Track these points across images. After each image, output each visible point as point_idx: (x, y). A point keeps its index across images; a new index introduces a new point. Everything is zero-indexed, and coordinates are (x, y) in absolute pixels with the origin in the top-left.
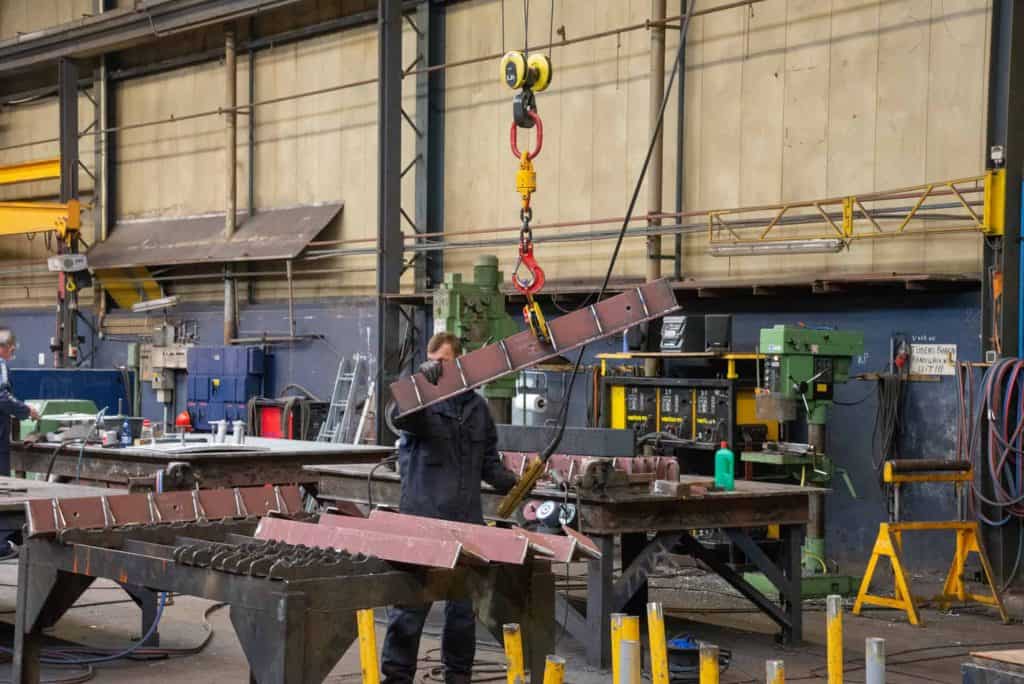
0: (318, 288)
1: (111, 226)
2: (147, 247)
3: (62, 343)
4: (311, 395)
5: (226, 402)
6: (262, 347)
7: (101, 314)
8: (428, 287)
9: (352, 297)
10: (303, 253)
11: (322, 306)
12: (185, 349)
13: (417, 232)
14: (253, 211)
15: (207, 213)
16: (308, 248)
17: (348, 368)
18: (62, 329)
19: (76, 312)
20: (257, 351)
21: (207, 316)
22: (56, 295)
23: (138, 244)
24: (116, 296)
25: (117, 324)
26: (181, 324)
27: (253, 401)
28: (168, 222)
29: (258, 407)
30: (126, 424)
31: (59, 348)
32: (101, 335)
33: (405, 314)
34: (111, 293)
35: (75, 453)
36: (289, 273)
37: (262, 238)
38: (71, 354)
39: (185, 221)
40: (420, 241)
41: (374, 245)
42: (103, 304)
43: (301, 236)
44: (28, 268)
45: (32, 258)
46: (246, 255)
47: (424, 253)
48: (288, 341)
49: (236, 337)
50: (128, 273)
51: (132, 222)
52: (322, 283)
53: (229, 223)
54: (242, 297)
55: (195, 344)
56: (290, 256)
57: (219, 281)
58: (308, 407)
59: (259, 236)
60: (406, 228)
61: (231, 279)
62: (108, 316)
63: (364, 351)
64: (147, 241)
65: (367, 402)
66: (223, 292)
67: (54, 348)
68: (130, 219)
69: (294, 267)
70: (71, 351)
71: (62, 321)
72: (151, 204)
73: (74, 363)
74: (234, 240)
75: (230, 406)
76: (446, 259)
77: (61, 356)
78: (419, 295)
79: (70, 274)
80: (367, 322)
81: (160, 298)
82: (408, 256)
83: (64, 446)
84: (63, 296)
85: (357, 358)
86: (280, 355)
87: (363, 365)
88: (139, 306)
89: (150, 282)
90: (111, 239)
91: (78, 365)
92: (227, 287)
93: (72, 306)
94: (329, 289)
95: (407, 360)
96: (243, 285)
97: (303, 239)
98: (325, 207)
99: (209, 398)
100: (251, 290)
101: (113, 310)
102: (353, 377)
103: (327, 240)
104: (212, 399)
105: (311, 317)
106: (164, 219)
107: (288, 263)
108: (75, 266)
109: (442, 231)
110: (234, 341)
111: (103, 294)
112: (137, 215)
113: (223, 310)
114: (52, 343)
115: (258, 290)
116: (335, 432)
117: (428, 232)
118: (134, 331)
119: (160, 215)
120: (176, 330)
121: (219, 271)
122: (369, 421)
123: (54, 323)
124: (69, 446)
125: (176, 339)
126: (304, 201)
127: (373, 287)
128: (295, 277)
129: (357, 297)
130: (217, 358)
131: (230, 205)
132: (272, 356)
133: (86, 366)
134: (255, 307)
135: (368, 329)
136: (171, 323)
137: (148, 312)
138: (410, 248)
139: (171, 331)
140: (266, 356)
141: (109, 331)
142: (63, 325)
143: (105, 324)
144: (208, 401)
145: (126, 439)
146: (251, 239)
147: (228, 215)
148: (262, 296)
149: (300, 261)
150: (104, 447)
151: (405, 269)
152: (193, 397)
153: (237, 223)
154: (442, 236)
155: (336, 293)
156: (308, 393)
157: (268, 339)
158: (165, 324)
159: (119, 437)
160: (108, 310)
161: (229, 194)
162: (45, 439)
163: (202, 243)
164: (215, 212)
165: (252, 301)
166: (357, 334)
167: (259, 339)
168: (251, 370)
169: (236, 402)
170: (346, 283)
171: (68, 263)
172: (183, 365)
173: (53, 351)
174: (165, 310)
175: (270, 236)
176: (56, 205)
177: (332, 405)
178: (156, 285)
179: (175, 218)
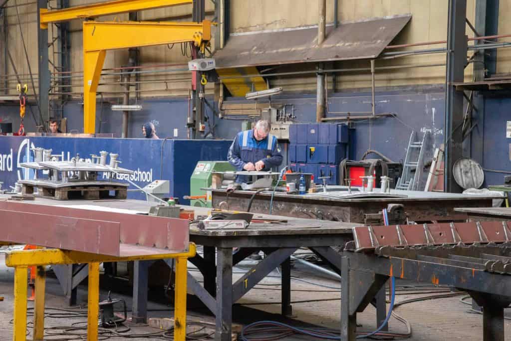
0: (390, 80)
1: (227, 37)
2: (257, 53)
3: (195, 121)
4: (387, 159)
5: (320, 163)
6: (347, 123)
7: (220, 101)
8: (486, 77)
9: (418, 85)
10: (382, 55)
11: (393, 93)
12: (287, 125)
13: (477, 35)
14: (337, 24)
15: (300, 27)
16: (386, 50)
17: (417, 138)
18: (195, 112)
19: (204, 100)
20: (344, 127)
21: (301, 102)
22: (190, 87)
23: (250, 50)
24: (231, 88)
25: (232, 108)
26: (282, 107)
27: (343, 163)
28: (270, 34)
29: (347, 166)
30: (302, 178)
31: (192, 125)
32: (220, 116)
33: (467, 98)
34: (227, 86)
35: (268, 198)
36: (372, 70)
37: (347, 44)
38: (201, 129)
39: (283, 33)
40: (479, 42)
41: (444, 46)
42: (221, 94)
43: (379, 41)
44: (163, 69)
45: (166, 62)
46: (337, 57)
47: (482, 52)
48: (368, 119)
49: (325, 116)
50: (242, 71)
51: (242, 34)
52: (392, 76)
53: (320, 33)
54: (329, 87)
55: (293, 121)
56: (373, 56)
57: (314, 76)
58: (387, 167)
59: (345, 43)
60: (469, 33)
61: (322, 74)
62: (224, 102)
63: (430, 125)
64: (255, 48)
65: (434, 163)
66: (316, 83)
67: (189, 125)
68: (240, 32)
69: (376, 65)
70: (201, 127)
71: (194, 106)
72: (256, 21)
73: (203, 136)
74: (325, 46)
75: (323, 166)
76: (499, 55)
77: (194, 130)
78: (477, 83)
79: (204, 72)
80: (433, 104)
81: (267, 89)
82: (470, 53)
83: (258, 193)
84: (195, 89)
85: (424, 130)
86: (360, 129)
87: (429, 137)
88: (251, 95)
89: (258, 78)
90: (228, 46)
91: (205, 137)
92: (319, 80)
93: (201, 95)
94: (398, 80)
95: (468, 132)
96: (330, 79)
97: (381, 44)
98: (396, 20)
99: (306, 161)
100: (335, 82)
101: (228, 98)
102: (422, 144)
103: (399, 44)
104: (309, 160)
105: (386, 101)
106: (266, 31)
107: (372, 62)
108: (207, 67)
109: (497, 34)
110: (323, 119)
111: (221, 87)
112: (246, 29)
113: (316, 97)
114: (189, 122)
115: (340, 82)
116: (409, 185)
117: (486, 35)
118: (245, 112)
119: (263, 29)
120: (278, 111)
121: (314, 69)
122: (436, 177)
123: (187, 107)
124: (261, 193)
125: (277, 119)
126: (378, 15)
127: (441, 78)
128: (377, 72)
129: (422, 85)
130: (313, 131)
131: (322, 20)
132: (354, 130)
133: (209, 138)
134: (338, 94)
135: (434, 110)
136: (273, 107)
137: (256, 99)
138: (472, 47)
139: (274, 112)
140: (351, 130)
141: (226, 112)
142: (195, 109)
143: (223, 108)
144: (306, 162)
145: (302, 189)
146: (338, 45)
147: (320, 28)
148: (343, 86)
149: (380, 60)
150: (288, 193)
151: (468, 63)
152: (294, 160)
153: (326, 33)
154: (496, 38)
155: (404, 84)
156: (384, 157)
157: (351, 117)
158: (270, 107)
159: (297, 186)
160: (225, 99)
161: (321, 12)
162: (240, 188)
163: (300, 48)
164: (306, 26)
165: (336, 90)
166: (425, 114)
167: (345, 118)
168: (340, 141)
169: (328, 163)
170: (413, 75)
171: (203, 65)
172: (286, 136)
173: (189, 127)
174: (270, 98)
175: (353, 42)
176: (190, 22)
177: (405, 165)
178: (262, 80)
179: (275, 31)
